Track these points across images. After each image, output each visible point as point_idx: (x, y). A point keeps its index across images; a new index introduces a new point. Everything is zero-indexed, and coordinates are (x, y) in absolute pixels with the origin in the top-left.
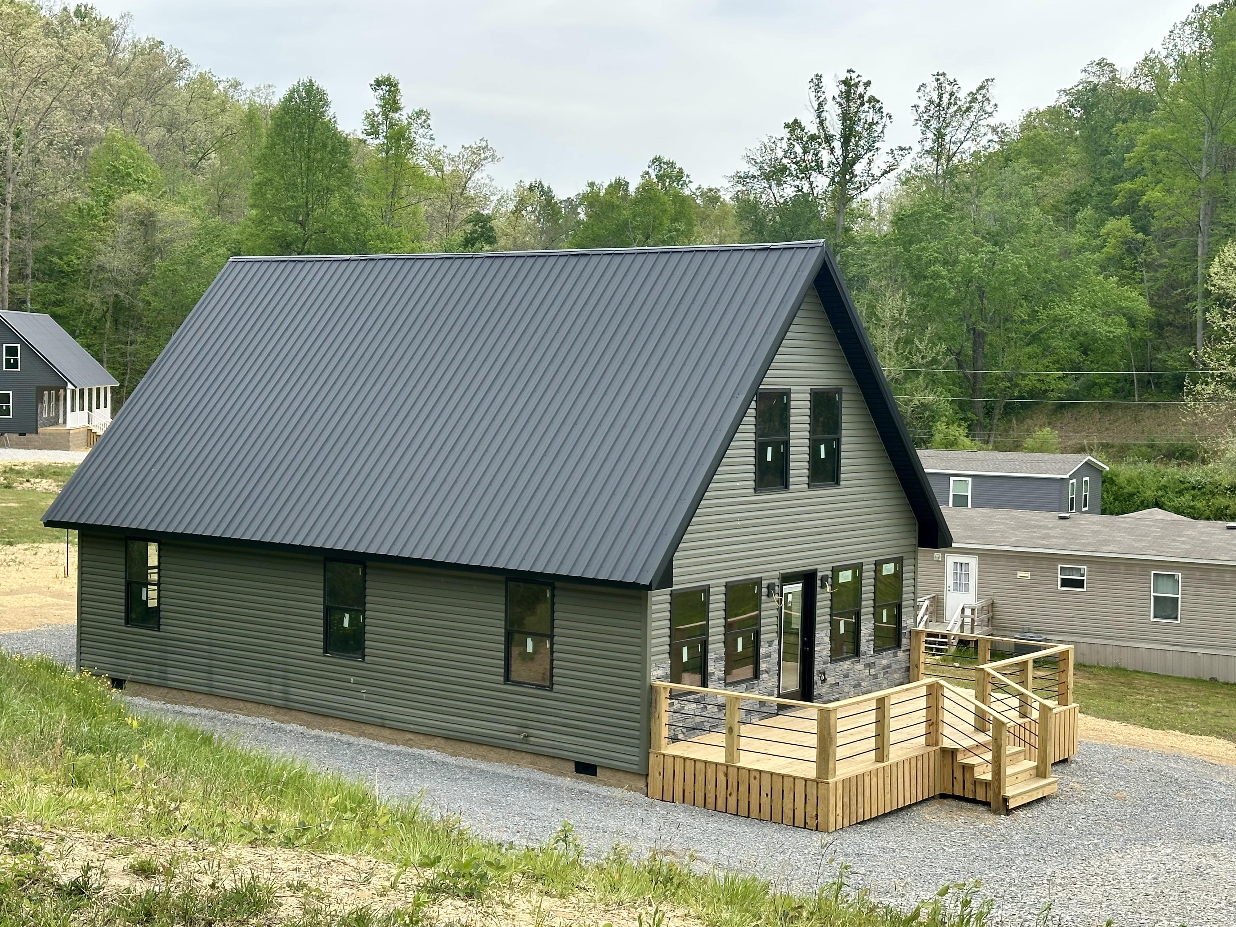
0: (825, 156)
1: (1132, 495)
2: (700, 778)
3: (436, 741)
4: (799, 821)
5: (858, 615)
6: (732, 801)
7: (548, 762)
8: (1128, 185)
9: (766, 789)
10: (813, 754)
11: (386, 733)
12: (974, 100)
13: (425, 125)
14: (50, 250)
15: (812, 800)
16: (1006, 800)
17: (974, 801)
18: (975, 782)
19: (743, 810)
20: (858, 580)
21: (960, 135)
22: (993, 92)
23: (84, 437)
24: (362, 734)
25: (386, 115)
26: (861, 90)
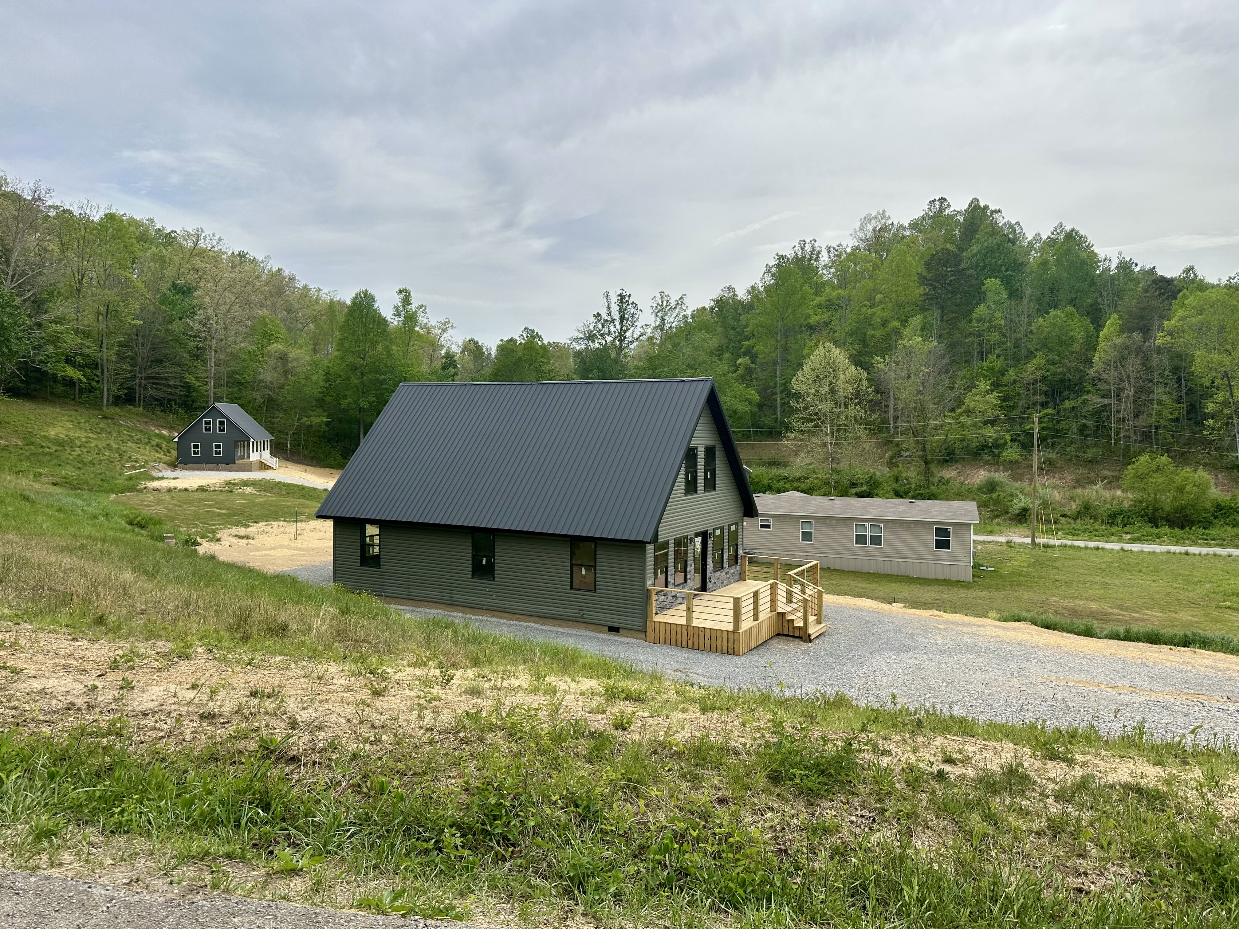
0: (612, 329)
1: (758, 483)
2: (674, 633)
3: (533, 618)
4: (725, 651)
5: (722, 550)
6: (690, 643)
7: (593, 627)
8: (747, 343)
9: (708, 636)
10: (731, 619)
11: (507, 615)
12: (678, 304)
13: (424, 312)
14: (234, 372)
15: (731, 641)
16: (810, 635)
17: (793, 636)
18: (794, 627)
19: (696, 646)
20: (722, 533)
21: (672, 320)
22: (686, 300)
23: (258, 465)
24: (493, 616)
25: (404, 306)
26: (627, 298)
